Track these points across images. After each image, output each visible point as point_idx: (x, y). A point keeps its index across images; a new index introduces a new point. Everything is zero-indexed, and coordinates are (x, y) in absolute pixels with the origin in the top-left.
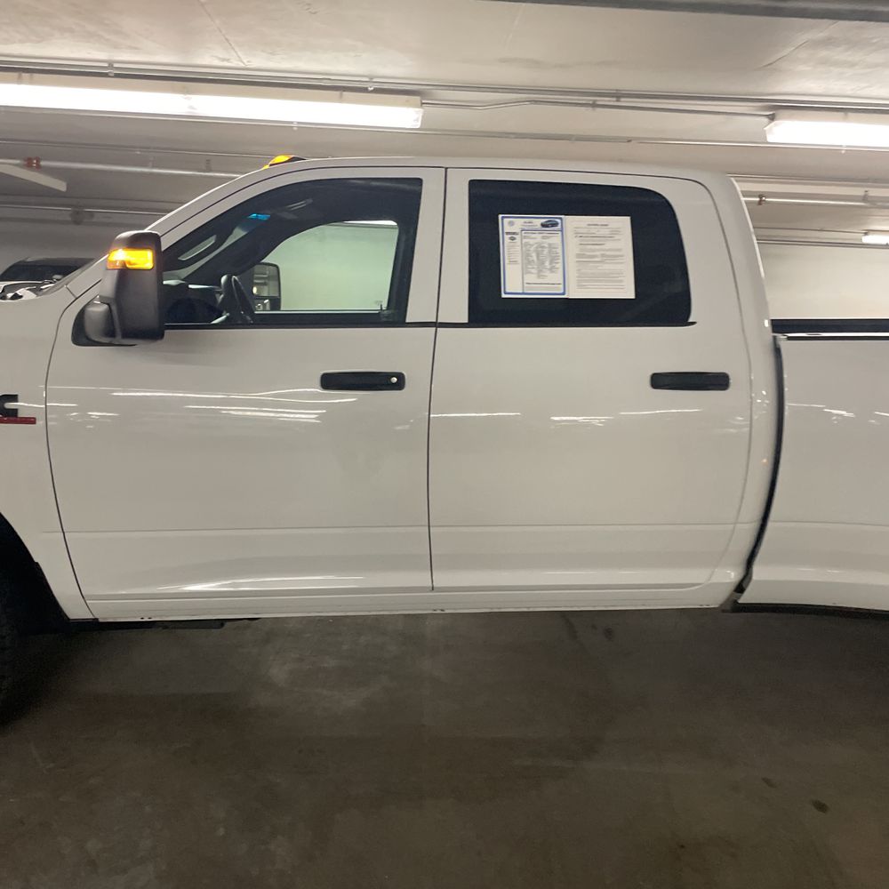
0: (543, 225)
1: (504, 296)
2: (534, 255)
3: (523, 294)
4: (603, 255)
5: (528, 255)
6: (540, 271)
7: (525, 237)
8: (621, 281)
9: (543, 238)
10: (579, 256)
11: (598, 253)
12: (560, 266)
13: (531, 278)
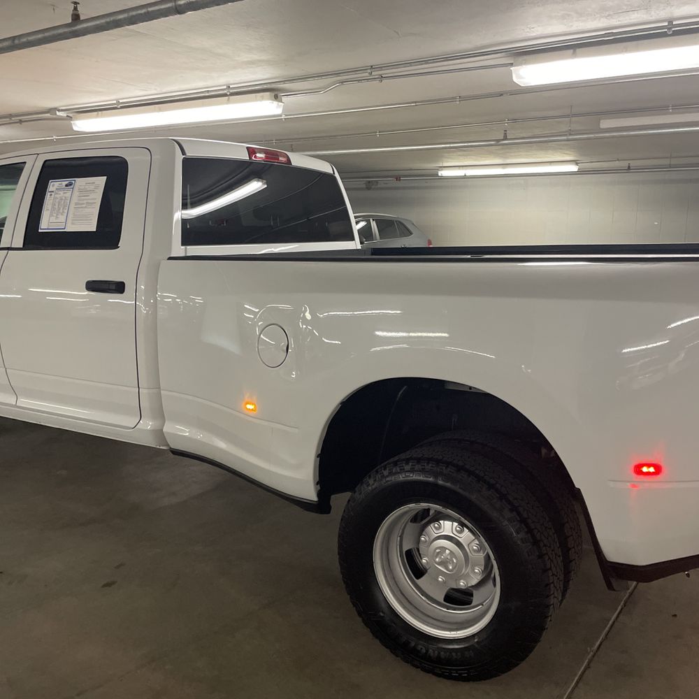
0: (66, 186)
1: (40, 231)
2: (57, 205)
3: (48, 229)
4: (87, 203)
5: (55, 205)
6: (57, 215)
7: (57, 194)
8: (91, 220)
9: (64, 193)
10: (76, 204)
11: (85, 202)
12: (66, 211)
13: (53, 219)
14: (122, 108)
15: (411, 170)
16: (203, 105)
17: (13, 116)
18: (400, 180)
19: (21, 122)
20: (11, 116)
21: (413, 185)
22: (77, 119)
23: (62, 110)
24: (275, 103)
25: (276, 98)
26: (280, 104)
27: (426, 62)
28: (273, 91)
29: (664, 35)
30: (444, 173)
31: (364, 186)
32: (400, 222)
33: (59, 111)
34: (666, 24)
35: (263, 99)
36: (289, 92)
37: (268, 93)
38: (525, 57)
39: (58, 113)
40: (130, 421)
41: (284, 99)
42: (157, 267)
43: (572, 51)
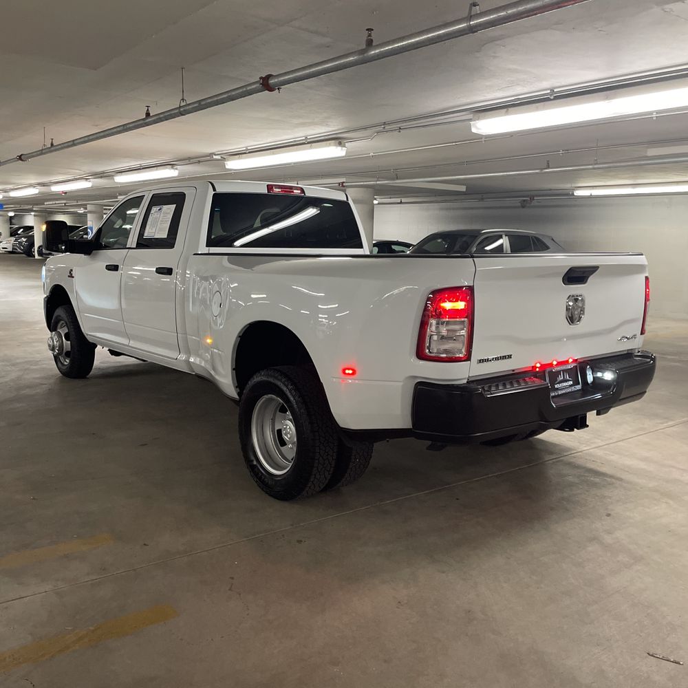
0: (159, 210)
1: (144, 237)
2: (153, 222)
4: (165, 220)
6: (152, 228)
7: (154, 215)
8: (165, 231)
9: (157, 214)
10: (161, 221)
12: (156, 225)
13: (150, 231)
14: (249, 152)
15: (551, 190)
16: (297, 150)
17: (193, 158)
18: (534, 199)
19: (199, 162)
20: (189, 158)
21: (552, 204)
22: (228, 160)
23: (218, 155)
24: (339, 148)
25: (340, 144)
26: (344, 148)
27: (414, 120)
28: (338, 140)
29: (548, 99)
30: (578, 193)
31: (519, 204)
32: (535, 237)
33: (215, 155)
34: (549, 91)
35: (330, 145)
36: (351, 140)
37: (333, 141)
38: (483, 114)
39: (214, 157)
40: (173, 354)
41: (347, 144)
42: (187, 260)
43: (506, 110)
